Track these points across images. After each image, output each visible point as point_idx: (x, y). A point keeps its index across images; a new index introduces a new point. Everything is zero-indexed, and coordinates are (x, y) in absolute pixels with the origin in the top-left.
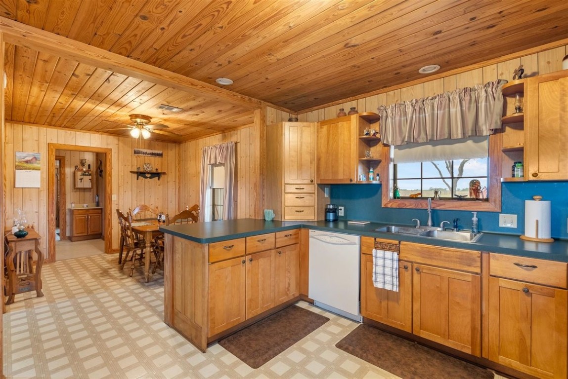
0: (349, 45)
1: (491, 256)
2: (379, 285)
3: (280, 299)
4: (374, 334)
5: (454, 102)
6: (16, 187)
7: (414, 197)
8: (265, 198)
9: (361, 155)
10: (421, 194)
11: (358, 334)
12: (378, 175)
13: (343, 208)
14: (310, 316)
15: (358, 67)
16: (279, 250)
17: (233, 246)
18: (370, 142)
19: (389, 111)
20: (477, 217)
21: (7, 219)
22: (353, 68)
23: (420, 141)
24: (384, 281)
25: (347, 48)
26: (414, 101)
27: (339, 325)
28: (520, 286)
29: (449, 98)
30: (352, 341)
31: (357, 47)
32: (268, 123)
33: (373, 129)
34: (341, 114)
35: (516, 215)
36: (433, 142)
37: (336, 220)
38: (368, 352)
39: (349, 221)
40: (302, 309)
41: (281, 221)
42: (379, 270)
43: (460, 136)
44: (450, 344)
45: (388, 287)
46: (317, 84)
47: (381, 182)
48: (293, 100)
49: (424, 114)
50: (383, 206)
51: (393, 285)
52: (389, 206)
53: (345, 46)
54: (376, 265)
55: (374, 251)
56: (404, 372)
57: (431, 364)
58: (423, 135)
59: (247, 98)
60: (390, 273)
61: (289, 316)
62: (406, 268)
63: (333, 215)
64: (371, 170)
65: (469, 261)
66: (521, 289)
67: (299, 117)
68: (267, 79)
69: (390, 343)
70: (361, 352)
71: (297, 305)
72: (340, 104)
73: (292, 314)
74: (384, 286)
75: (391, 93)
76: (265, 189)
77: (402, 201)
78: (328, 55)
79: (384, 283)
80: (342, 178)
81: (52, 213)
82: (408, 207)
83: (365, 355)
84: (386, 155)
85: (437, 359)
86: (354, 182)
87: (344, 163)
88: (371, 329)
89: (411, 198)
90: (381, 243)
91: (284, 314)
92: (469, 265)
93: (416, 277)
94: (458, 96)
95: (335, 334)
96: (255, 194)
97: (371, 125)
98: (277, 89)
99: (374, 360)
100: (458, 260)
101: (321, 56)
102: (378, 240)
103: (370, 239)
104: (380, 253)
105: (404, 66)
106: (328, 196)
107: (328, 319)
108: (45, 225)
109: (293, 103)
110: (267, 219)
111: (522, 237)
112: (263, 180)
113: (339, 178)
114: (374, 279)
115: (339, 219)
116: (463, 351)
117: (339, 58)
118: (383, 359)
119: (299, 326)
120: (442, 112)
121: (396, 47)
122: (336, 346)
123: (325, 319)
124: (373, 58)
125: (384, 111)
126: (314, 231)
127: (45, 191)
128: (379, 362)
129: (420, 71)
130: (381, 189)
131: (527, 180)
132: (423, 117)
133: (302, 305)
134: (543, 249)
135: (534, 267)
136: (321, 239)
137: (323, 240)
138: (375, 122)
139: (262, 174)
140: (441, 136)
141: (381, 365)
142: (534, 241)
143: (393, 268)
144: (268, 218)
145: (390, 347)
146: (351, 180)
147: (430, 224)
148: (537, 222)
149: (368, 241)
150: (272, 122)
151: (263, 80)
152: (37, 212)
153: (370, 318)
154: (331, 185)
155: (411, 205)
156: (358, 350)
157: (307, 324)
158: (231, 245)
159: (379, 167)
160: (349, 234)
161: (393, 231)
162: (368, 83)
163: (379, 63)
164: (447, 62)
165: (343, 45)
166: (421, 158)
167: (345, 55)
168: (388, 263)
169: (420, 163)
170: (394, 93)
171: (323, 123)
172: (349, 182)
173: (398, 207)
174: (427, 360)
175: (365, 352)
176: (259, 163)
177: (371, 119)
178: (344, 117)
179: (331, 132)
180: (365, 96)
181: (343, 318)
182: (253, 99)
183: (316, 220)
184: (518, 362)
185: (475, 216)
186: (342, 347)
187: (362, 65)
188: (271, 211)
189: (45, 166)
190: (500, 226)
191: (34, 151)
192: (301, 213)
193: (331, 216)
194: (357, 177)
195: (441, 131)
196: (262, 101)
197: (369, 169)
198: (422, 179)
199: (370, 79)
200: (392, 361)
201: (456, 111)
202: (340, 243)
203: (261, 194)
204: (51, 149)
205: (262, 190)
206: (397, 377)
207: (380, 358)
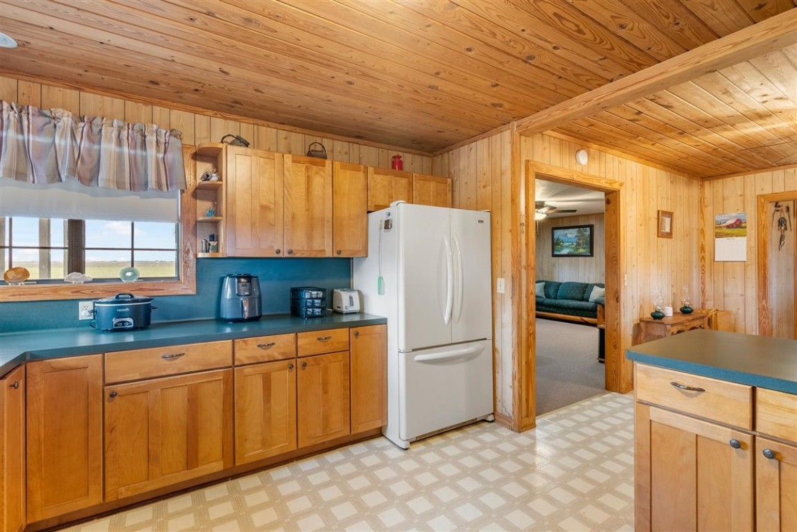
6: (716, 260)
21: (707, 300)
81: (763, 299)
108: (754, 315)
127: (754, 266)
152: (742, 295)
189: (753, 231)
191: (738, 210)
204: (762, 203)
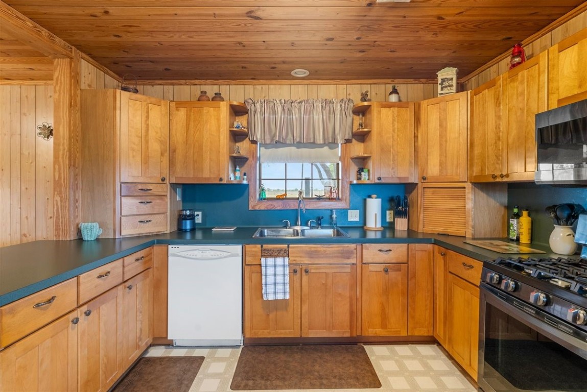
0: (252, 14)
1: (363, 247)
2: (271, 297)
3: (130, 358)
4: (263, 353)
5: (317, 110)
7: (281, 198)
8: (79, 204)
9: (231, 150)
10: (286, 195)
11: (247, 361)
12: (245, 174)
13: (200, 213)
14: (178, 365)
15: (244, 46)
16: (128, 284)
17: (53, 298)
18: (237, 136)
19: (258, 105)
20: (336, 214)
22: (238, 45)
23: (288, 142)
24: (275, 291)
25: (248, 16)
26: (283, 101)
27: (221, 360)
28: (380, 268)
29: (314, 105)
30: (247, 373)
31: (258, 21)
32: (84, 86)
33: (241, 122)
34: (204, 98)
35: (358, 211)
36: (299, 145)
37: (193, 230)
38: (270, 378)
39: (213, 228)
40: (161, 359)
41: (114, 239)
42: (270, 280)
43: (321, 142)
44: (334, 334)
45: (280, 297)
46: (181, 50)
47: (248, 182)
48: (131, 62)
49: (291, 116)
50: (250, 209)
51: (285, 293)
52: (257, 208)
53: (247, 13)
54: (266, 276)
55: (263, 260)
56: (311, 381)
57: (325, 360)
58: (290, 136)
59: (45, 32)
60: (282, 281)
61: (146, 378)
62: (295, 271)
63: (191, 223)
64: (238, 169)
65: (347, 255)
66: (382, 270)
67: (140, 88)
68: (106, 12)
69: (283, 357)
70: (263, 382)
71: (148, 355)
72: (196, 85)
73: (150, 373)
74: (276, 296)
75: (259, 87)
76: (79, 191)
77: (270, 202)
78: (221, 15)
79: (275, 293)
80: (208, 176)
82: (276, 209)
83: (269, 382)
84: (253, 153)
85: (326, 353)
86: (224, 181)
87: (210, 159)
88: (257, 349)
89: (278, 199)
90: (268, 250)
91: (136, 379)
92: (348, 258)
93: (305, 278)
94: (320, 105)
95: (220, 374)
96: (58, 199)
97: (237, 118)
98: (116, 36)
99: (281, 384)
100: (340, 255)
101: (211, 12)
102: (265, 246)
103: (256, 247)
104: (270, 261)
105: (284, 62)
106: (180, 200)
107: (202, 358)
109: (128, 66)
110: (86, 237)
111: (365, 228)
112: (76, 176)
113: (204, 177)
114: (264, 291)
115: (197, 227)
116: (344, 336)
117: (230, 26)
118: (288, 377)
119: (169, 386)
120: (307, 117)
121: (291, 38)
122: (232, 388)
123: (199, 360)
124: (264, 42)
125: (253, 105)
126: (177, 246)
128: (286, 383)
129: (293, 73)
130: (249, 190)
131: (373, 183)
132: (290, 119)
133: (157, 352)
134: (379, 236)
135: (390, 250)
136: (189, 256)
137: (191, 256)
138: (242, 115)
139: (72, 165)
140: (307, 139)
141: (289, 386)
142: (374, 230)
143: (284, 275)
144: (88, 236)
145: (285, 361)
146: (221, 179)
147: (299, 224)
148: (376, 214)
149: (253, 249)
150: (89, 86)
151: (98, 11)
153: (256, 337)
154: (183, 185)
155: (279, 206)
156: (259, 381)
157: (180, 378)
158: (50, 297)
159: (246, 165)
160: (227, 244)
161: (266, 234)
162: (241, 69)
163: (267, 49)
164: (316, 71)
165: (246, 11)
166: (287, 159)
167: (239, 25)
168: (280, 270)
169: (285, 164)
170: (262, 88)
171: (180, 104)
172: (217, 182)
173: (266, 209)
174: (320, 358)
175: (267, 380)
176: (66, 148)
177: (238, 111)
178: (207, 102)
179: (192, 117)
180: (229, 83)
181: (219, 349)
182: (57, 39)
183: (168, 231)
184: (381, 329)
185: (334, 213)
186: (240, 386)
187: (249, 45)
188: (96, 225)
190: (349, 220)
192: (148, 224)
193: (188, 225)
194: (228, 176)
195: (307, 135)
196: (73, 47)
197: (235, 168)
198: (286, 179)
199: (244, 65)
200: (296, 375)
201: (319, 119)
202: (217, 257)
203: (72, 198)
205: (74, 192)
206: (308, 390)
207: (284, 378)
